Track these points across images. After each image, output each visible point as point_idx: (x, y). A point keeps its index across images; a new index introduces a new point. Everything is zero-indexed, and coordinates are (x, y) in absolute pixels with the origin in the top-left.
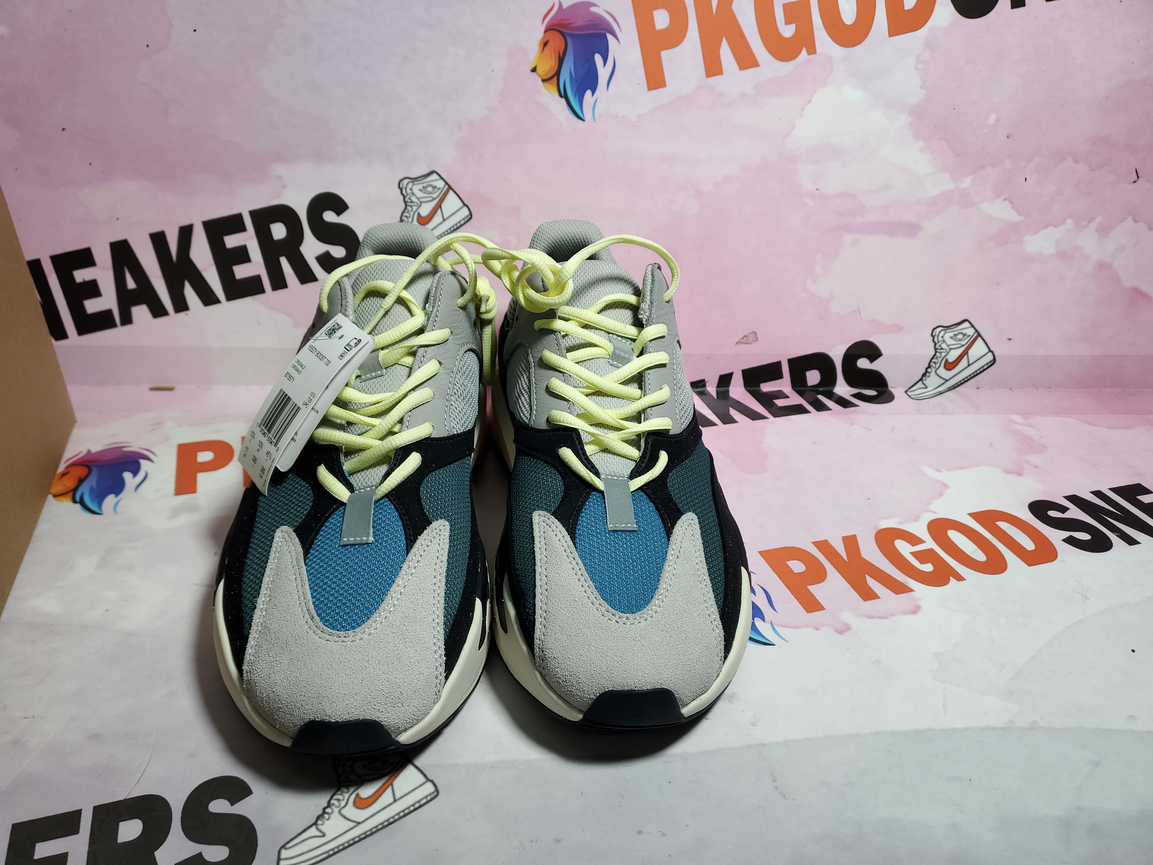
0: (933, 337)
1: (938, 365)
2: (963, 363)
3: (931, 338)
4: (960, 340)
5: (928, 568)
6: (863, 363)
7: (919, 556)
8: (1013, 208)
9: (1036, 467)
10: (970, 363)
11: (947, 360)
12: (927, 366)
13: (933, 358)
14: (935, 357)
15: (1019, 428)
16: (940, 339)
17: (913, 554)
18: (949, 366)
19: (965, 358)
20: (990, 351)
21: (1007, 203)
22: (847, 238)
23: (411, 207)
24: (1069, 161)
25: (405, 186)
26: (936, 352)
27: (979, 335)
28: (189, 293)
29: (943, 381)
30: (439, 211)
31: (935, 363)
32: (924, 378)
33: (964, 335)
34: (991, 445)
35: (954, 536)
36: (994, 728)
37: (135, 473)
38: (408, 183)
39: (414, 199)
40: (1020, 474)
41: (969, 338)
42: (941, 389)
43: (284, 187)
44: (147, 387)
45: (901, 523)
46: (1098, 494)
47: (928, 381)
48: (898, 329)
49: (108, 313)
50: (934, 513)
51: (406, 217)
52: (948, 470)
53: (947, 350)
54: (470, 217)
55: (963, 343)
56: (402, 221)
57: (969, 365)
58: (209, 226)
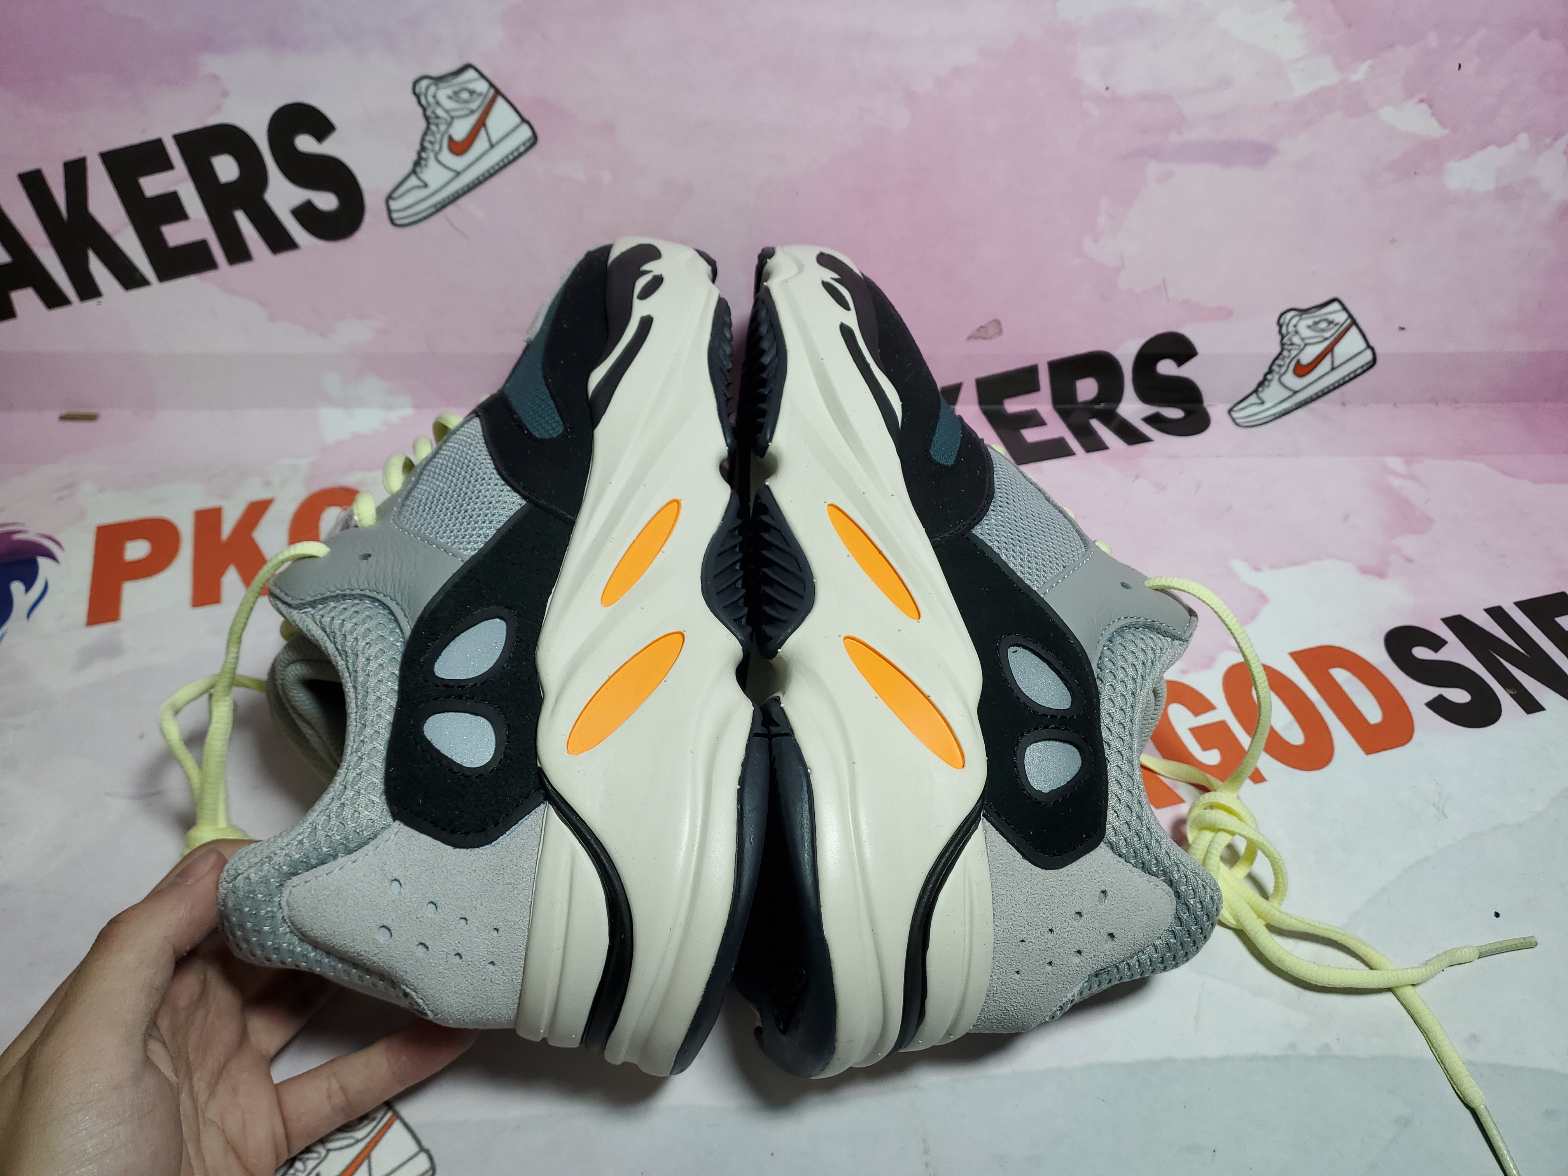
0: (1280, 326)
1: (1283, 370)
2: (1325, 365)
3: (1277, 328)
4: (1323, 330)
5: (1212, 757)
7: (1201, 734)
8: (1433, 115)
9: (1409, 560)
10: (1336, 364)
11: (1298, 362)
12: (1266, 370)
13: (1276, 358)
14: (1281, 357)
15: (1396, 482)
16: (1291, 329)
17: (1194, 731)
18: (1302, 370)
19: (1328, 358)
20: (1369, 346)
21: (1424, 106)
22: (1153, 169)
23: (437, 125)
24: (1534, 35)
25: (423, 90)
26: (1283, 349)
27: (1354, 322)
29: (1290, 393)
30: (483, 133)
31: (1280, 366)
32: (1260, 389)
33: (1330, 322)
34: (1346, 518)
36: (1265, 1058)
37: (29, 582)
38: (428, 88)
39: (440, 112)
40: (1381, 575)
41: (1337, 327)
42: (1285, 406)
43: (225, 94)
44: (56, 414)
46: (1497, 613)
47: (1265, 394)
48: (1226, 314)
51: (431, 142)
52: (1273, 567)
53: (1299, 346)
54: (534, 140)
55: (1327, 335)
56: (423, 149)
57: (1333, 369)
58: (111, 159)
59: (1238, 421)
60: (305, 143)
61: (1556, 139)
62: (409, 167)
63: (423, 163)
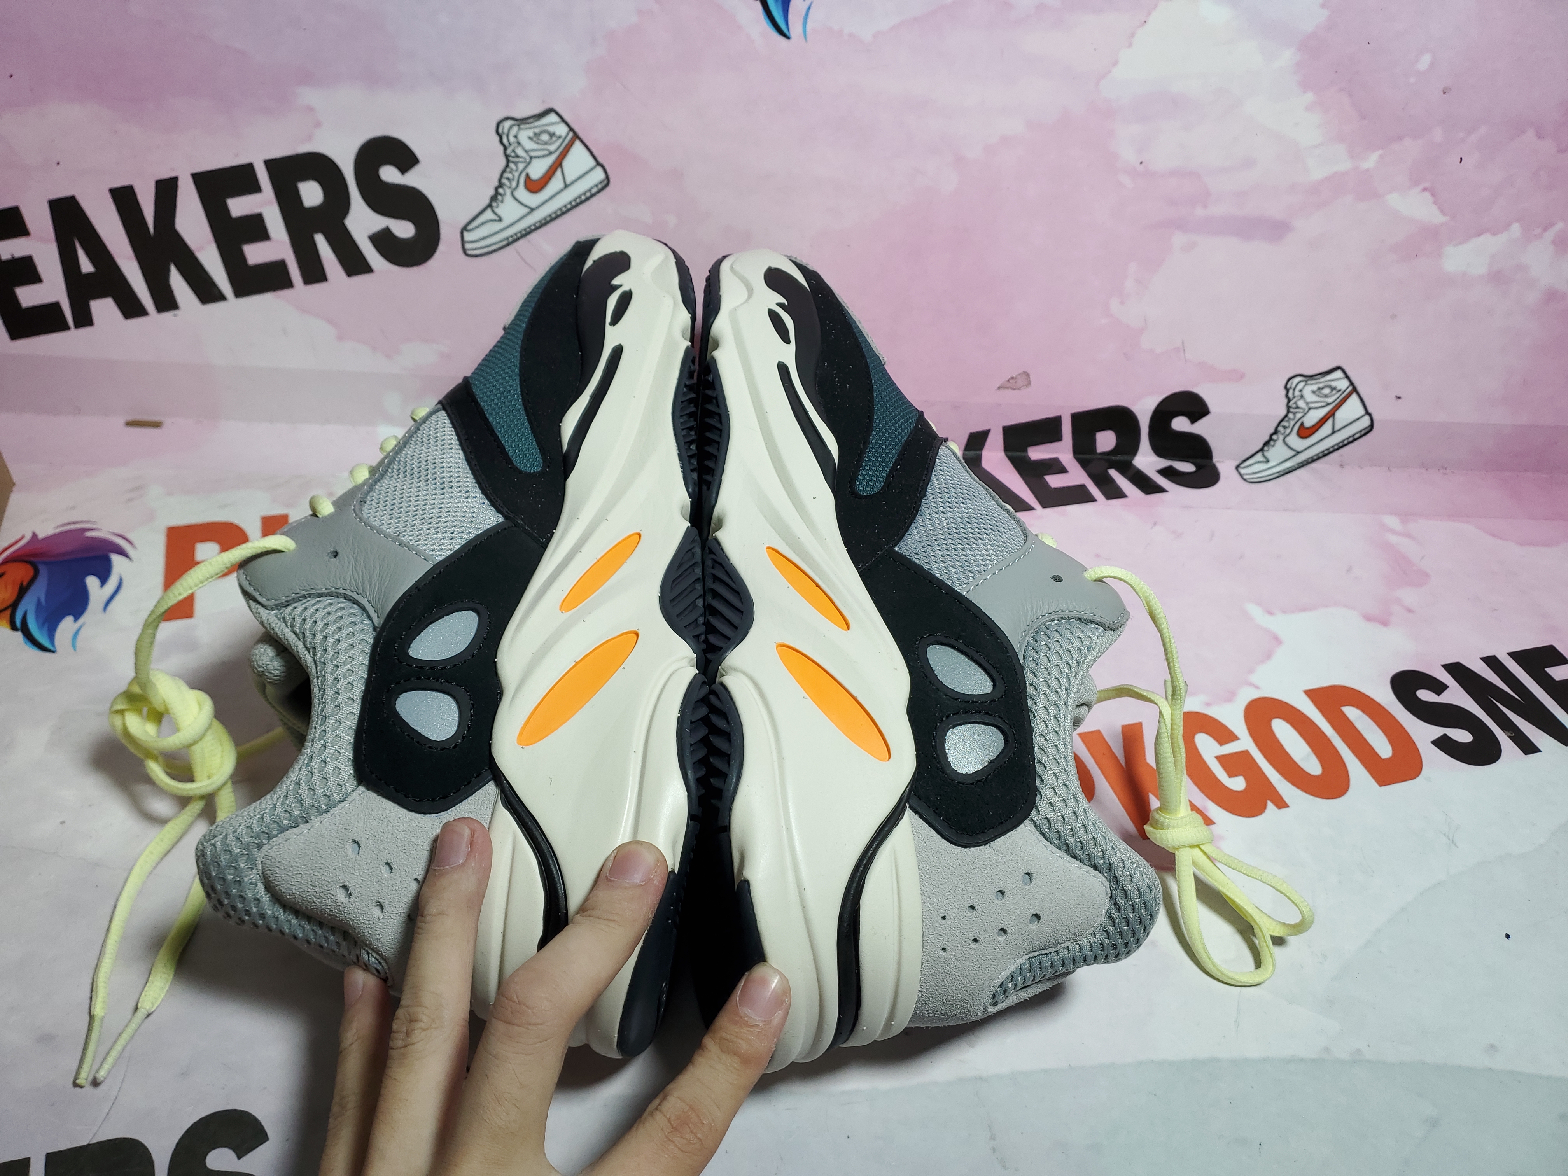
0: (1287, 390)
1: (1288, 431)
3: (1284, 392)
4: (1326, 396)
5: (1238, 784)
7: (1228, 763)
8: (1435, 203)
9: (1410, 611)
11: (1302, 424)
12: (1272, 431)
13: (1282, 420)
14: (1286, 419)
15: (1393, 539)
16: (1297, 393)
17: (1221, 759)
18: (1305, 432)
19: (1330, 422)
20: (1367, 413)
21: (1427, 194)
22: (1179, 239)
23: (516, 164)
24: (1530, 134)
25: (506, 131)
26: (1288, 412)
27: (1355, 390)
28: (177, 282)
29: (1293, 453)
30: (559, 173)
31: (1285, 427)
32: (1266, 448)
33: (1333, 389)
34: (1350, 569)
35: (1282, 730)
36: (1302, 1060)
37: (104, 578)
38: (510, 129)
39: (520, 152)
40: (1385, 623)
41: (1340, 393)
42: (1288, 465)
43: (318, 124)
44: (121, 420)
45: (1208, 705)
46: (1492, 662)
47: (1271, 453)
48: (1238, 376)
49: (54, 307)
50: (1257, 687)
51: (509, 179)
52: (1284, 612)
53: (1304, 409)
54: (607, 182)
55: (1330, 400)
56: (501, 185)
57: (1334, 432)
58: (201, 180)
59: (1245, 477)
60: (389, 174)
61: (1545, 230)
62: (486, 202)
63: (499, 197)
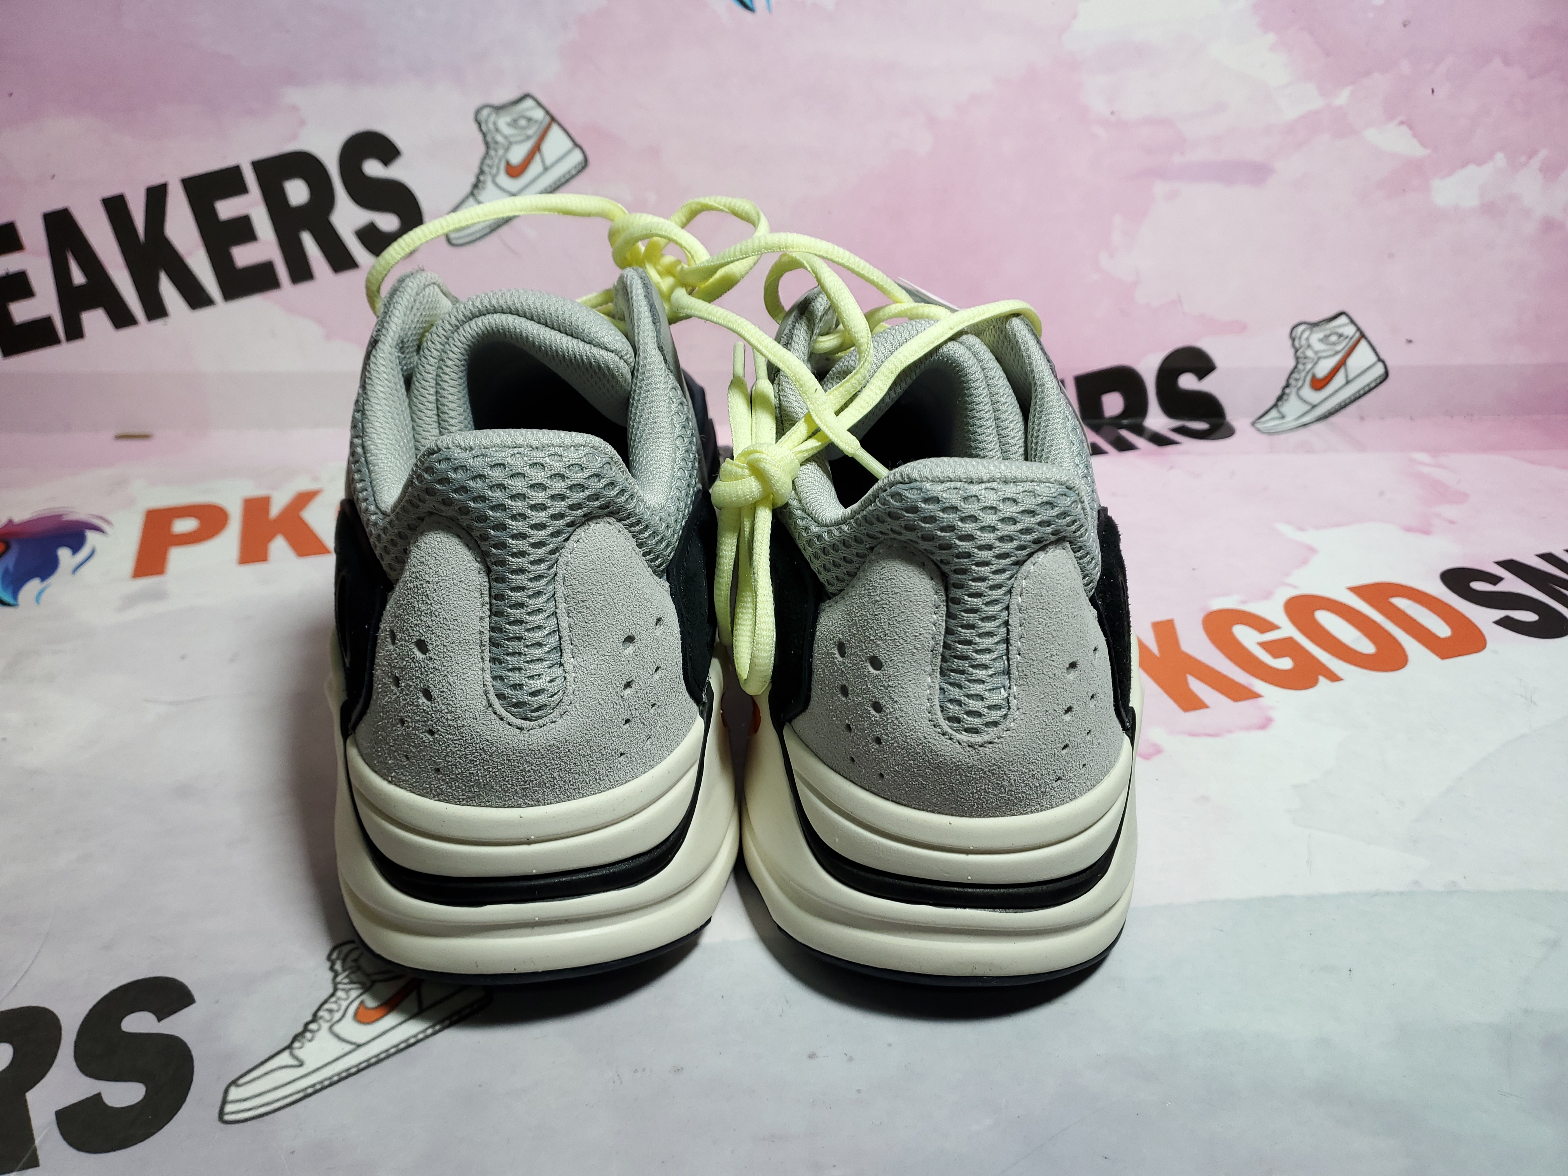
0: (1293, 340)
2: (1339, 379)
3: (1289, 342)
4: (1334, 344)
5: (1285, 664)
6: (1187, 382)
7: (1270, 647)
8: (1415, 135)
9: (1452, 522)
10: (1350, 379)
11: (1314, 377)
12: (1283, 384)
13: (1292, 372)
14: (1296, 371)
15: (1425, 470)
16: (1303, 342)
17: (1264, 645)
18: (1319, 384)
19: (1342, 371)
20: (1380, 360)
21: (1404, 128)
22: (1160, 188)
24: (1497, 63)
25: (484, 118)
26: (1297, 363)
27: (1363, 336)
28: (167, 289)
30: (537, 158)
31: (1297, 380)
32: (1279, 404)
33: (1340, 336)
34: (1382, 493)
35: (1325, 618)
37: (76, 549)
38: (489, 116)
39: (499, 138)
40: (1427, 532)
41: (1347, 340)
42: (1306, 419)
43: (302, 123)
44: (111, 434)
45: (1243, 602)
46: (1549, 558)
47: (1286, 407)
48: (1239, 327)
49: (47, 322)
50: (1295, 587)
52: (1317, 528)
53: (1313, 359)
54: (585, 163)
55: (1339, 348)
56: (482, 172)
57: (1348, 382)
58: (192, 185)
59: (1263, 431)
61: (1530, 157)
62: (467, 189)
63: (480, 186)
